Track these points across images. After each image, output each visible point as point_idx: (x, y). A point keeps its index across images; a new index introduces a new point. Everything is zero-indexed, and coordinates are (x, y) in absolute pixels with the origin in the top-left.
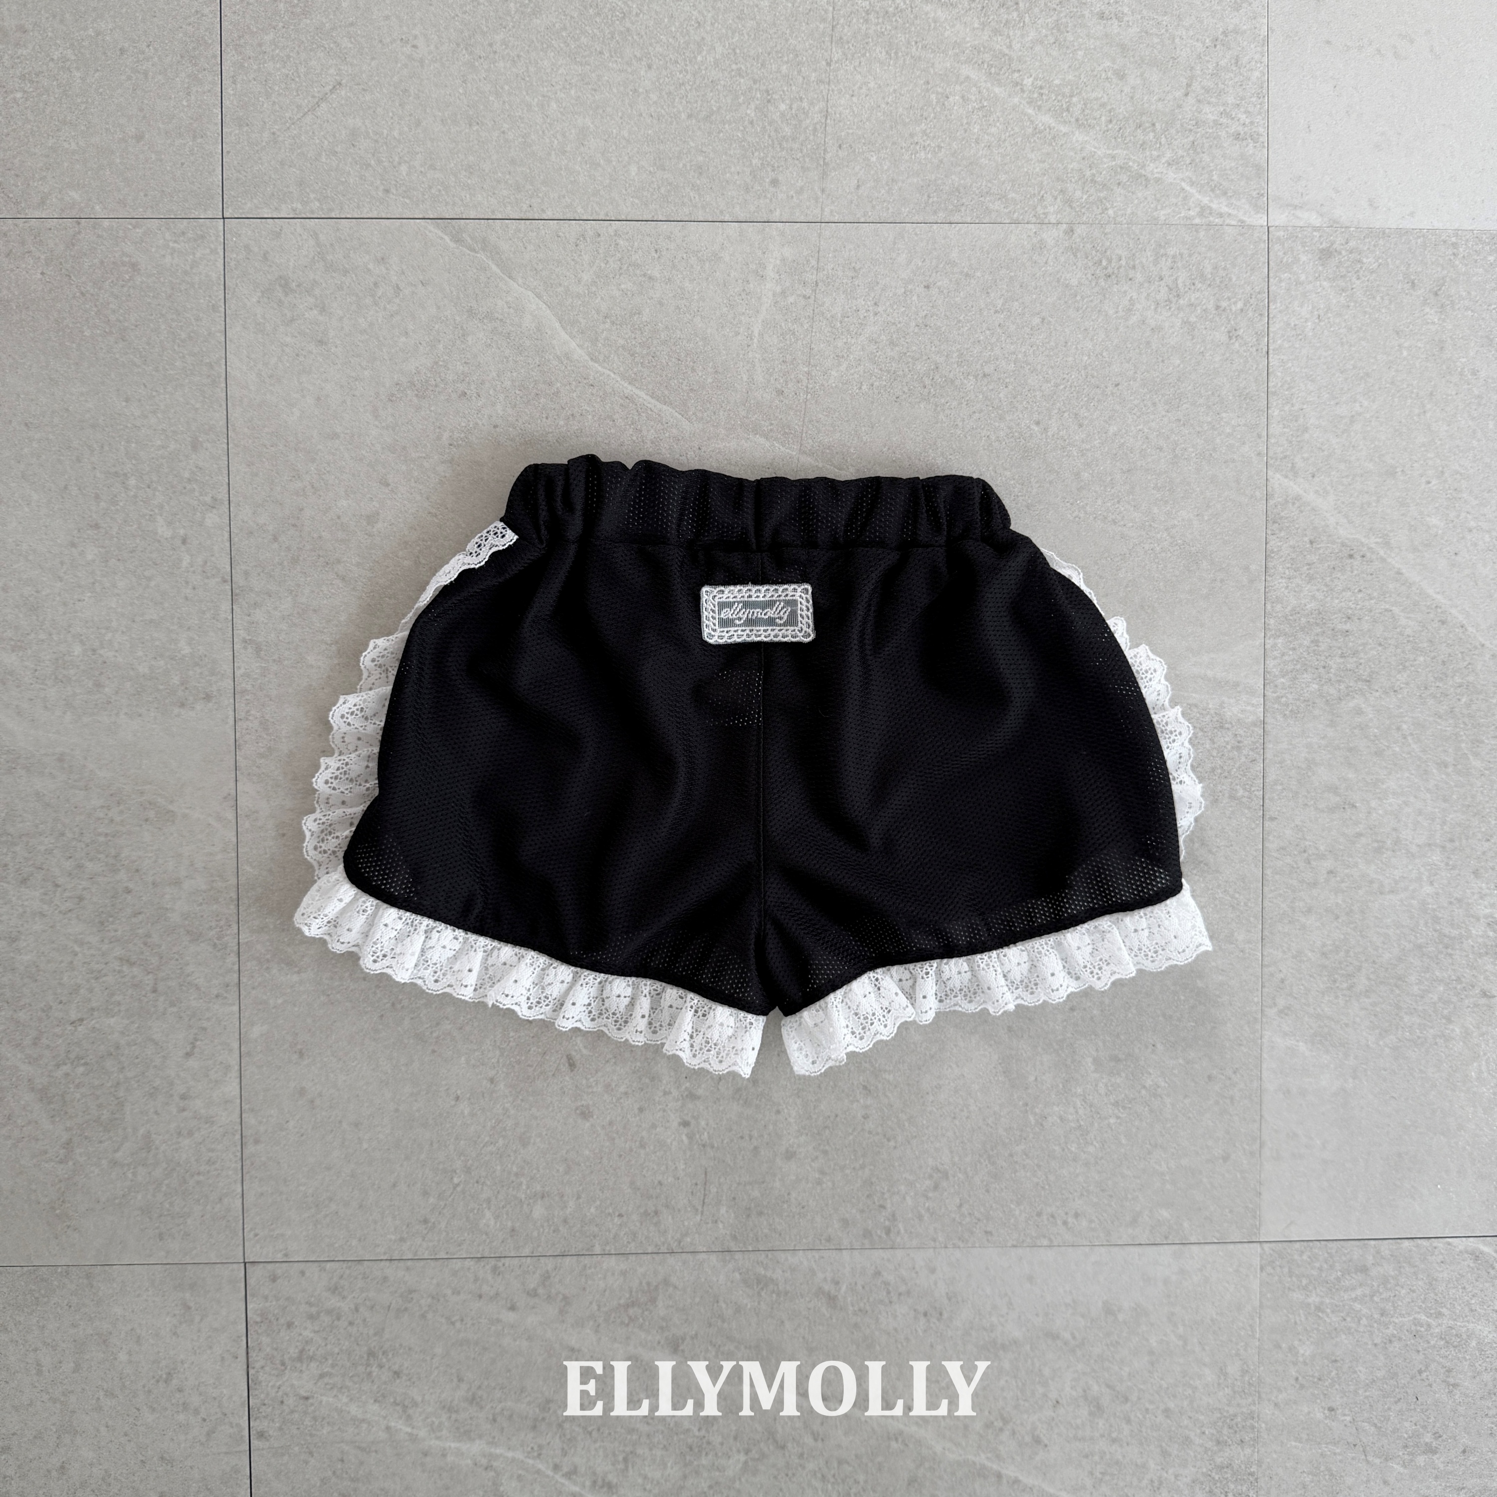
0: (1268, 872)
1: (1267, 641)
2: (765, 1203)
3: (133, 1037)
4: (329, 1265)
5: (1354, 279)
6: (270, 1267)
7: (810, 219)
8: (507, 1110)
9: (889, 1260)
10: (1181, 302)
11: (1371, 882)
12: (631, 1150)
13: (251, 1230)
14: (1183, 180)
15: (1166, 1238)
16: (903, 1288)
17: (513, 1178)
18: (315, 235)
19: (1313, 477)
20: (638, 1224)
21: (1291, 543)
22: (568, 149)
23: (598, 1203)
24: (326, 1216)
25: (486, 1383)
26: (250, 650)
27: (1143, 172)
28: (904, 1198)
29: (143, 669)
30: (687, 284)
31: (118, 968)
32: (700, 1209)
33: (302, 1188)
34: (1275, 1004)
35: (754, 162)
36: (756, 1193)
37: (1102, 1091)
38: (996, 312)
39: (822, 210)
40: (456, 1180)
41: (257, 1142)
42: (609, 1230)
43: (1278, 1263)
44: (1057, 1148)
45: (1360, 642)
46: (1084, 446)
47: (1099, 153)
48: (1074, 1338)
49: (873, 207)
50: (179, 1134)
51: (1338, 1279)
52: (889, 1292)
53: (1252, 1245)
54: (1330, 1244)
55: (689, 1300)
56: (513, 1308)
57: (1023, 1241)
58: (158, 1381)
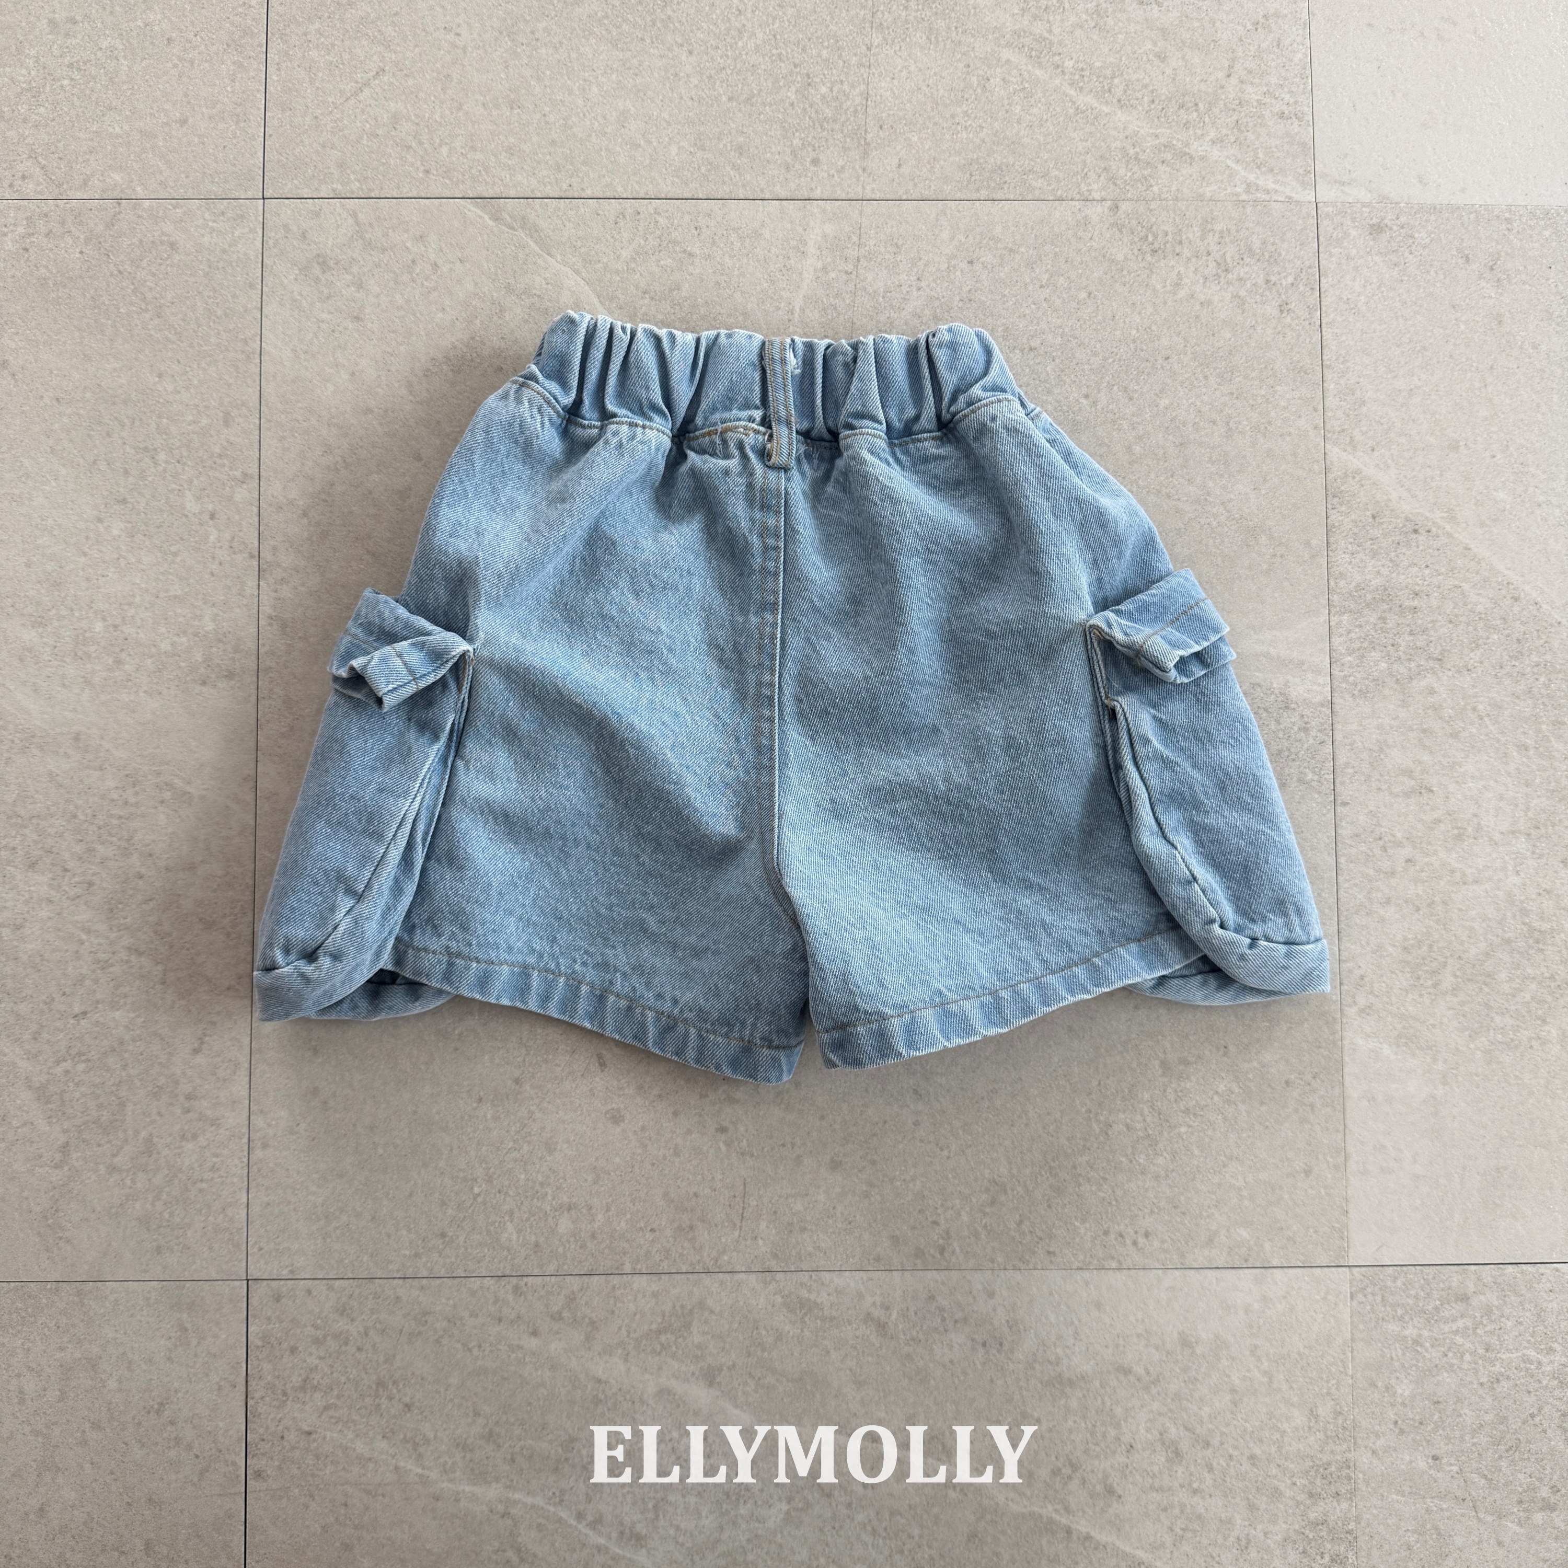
0: (1342, 860)
1: (1332, 618)
2: (808, 1218)
3: (138, 1032)
4: (338, 1282)
5: (1406, 254)
6: (274, 1283)
7: (851, 196)
8: (533, 1113)
9: (943, 1283)
10: (1230, 276)
11: (1453, 871)
12: (665, 1158)
13: (256, 1243)
14: (1228, 157)
15: (1246, 1261)
16: (959, 1315)
17: (538, 1187)
18: (354, 215)
19: (1373, 450)
20: (671, 1240)
21: (1353, 517)
22: (609, 130)
23: (628, 1216)
24: (337, 1228)
25: (504, 1418)
26: (275, 627)
27: (1187, 150)
28: (959, 1214)
29: (165, 646)
30: (727, 260)
31: (125, 958)
32: (738, 1224)
33: (312, 1198)
34: (1355, 1003)
35: (796, 142)
36: (799, 1207)
37: (1172, 1097)
38: (1042, 286)
39: (864, 188)
40: (476, 1190)
41: (265, 1146)
42: (640, 1246)
43: (1369, 1290)
44: (1123, 1159)
45: (1429, 619)
46: (1135, 419)
47: (1142, 131)
48: (1148, 1373)
49: (915, 185)
50: (183, 1137)
51: (1436, 1309)
52: (943, 1319)
53: (1340, 1269)
54: (1426, 1270)
55: (727, 1327)
56: (535, 1333)
57: (1090, 1263)
58: (149, 1413)
